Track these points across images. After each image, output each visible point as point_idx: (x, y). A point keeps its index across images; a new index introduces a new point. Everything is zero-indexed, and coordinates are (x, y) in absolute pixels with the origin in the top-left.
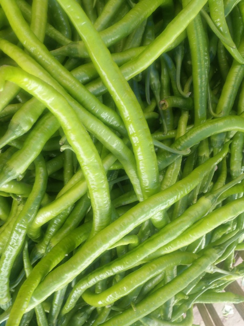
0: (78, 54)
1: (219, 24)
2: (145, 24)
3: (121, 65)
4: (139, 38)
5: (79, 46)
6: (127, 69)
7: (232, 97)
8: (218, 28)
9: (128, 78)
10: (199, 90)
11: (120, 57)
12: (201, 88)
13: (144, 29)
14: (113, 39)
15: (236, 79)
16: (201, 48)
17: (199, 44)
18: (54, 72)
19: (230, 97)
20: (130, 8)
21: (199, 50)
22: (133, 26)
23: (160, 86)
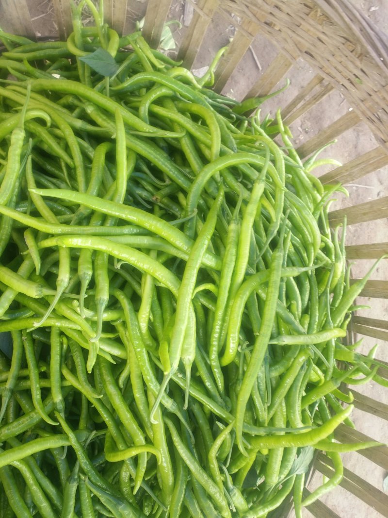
0: (84, 214)
1: (147, 130)
2: (107, 169)
3: (112, 199)
4: (110, 178)
5: (82, 210)
6: (117, 198)
7: (196, 158)
8: (149, 132)
9: (121, 202)
10: (171, 173)
11: (108, 196)
12: (171, 171)
13: (108, 172)
14: (96, 191)
15: (188, 147)
16: (150, 151)
17: (146, 150)
18: (79, 232)
19: (195, 159)
20: (91, 169)
21: (150, 153)
22: (100, 175)
23: (150, 194)
